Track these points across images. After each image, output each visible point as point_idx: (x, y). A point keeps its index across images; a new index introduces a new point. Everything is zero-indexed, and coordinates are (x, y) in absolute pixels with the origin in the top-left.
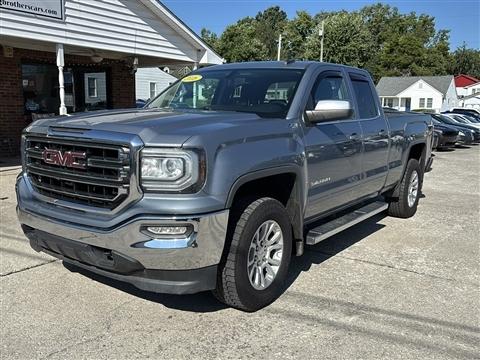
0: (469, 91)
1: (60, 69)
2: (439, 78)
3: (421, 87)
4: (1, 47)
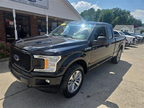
0: (136, 28)
1: (47, 22)
3: (126, 27)
4: (33, 15)
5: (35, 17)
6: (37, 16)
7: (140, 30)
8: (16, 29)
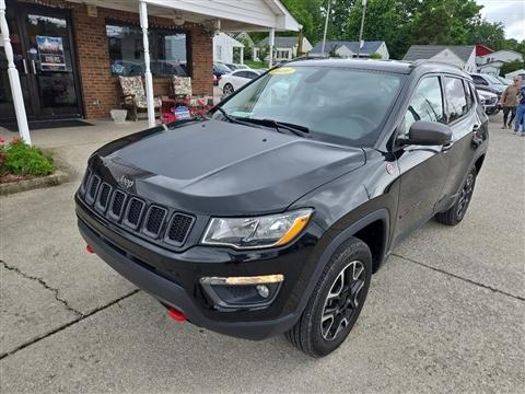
0: (484, 59)
1: (145, 31)
2: (463, 48)
3: (446, 54)
4: (85, 6)
5: (92, 13)
6: (100, 9)
7: (500, 65)
8: (12, 64)
